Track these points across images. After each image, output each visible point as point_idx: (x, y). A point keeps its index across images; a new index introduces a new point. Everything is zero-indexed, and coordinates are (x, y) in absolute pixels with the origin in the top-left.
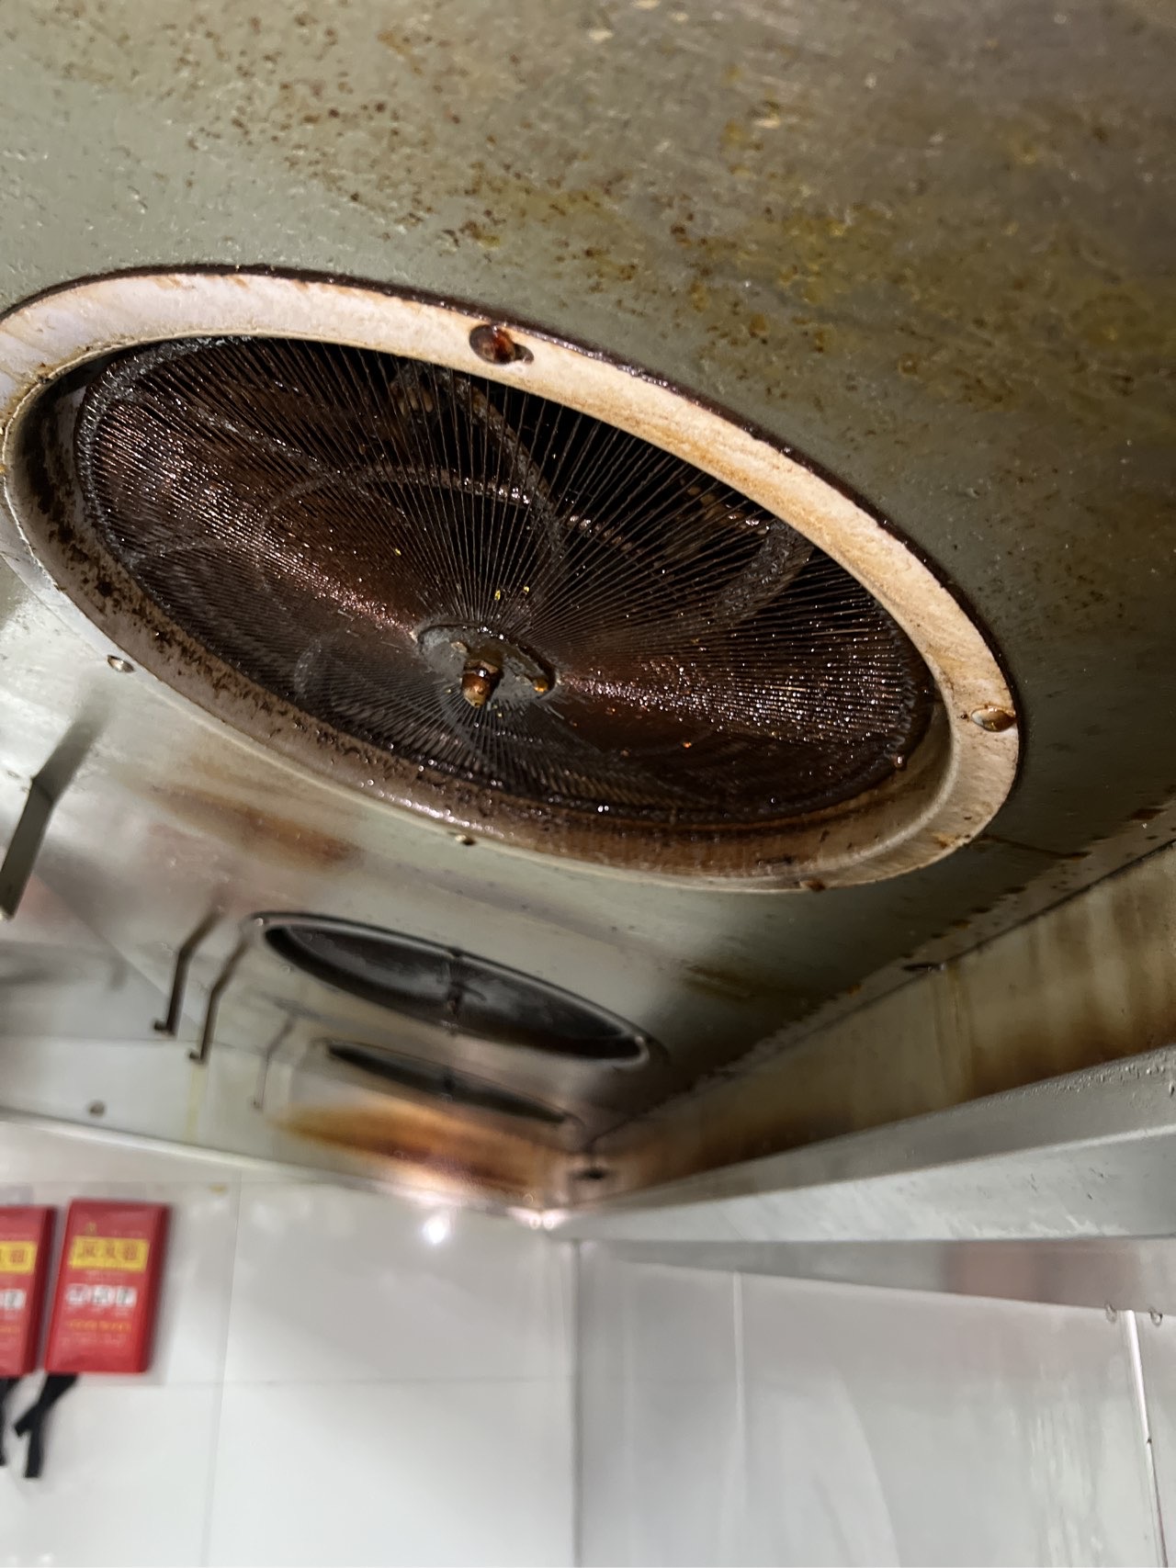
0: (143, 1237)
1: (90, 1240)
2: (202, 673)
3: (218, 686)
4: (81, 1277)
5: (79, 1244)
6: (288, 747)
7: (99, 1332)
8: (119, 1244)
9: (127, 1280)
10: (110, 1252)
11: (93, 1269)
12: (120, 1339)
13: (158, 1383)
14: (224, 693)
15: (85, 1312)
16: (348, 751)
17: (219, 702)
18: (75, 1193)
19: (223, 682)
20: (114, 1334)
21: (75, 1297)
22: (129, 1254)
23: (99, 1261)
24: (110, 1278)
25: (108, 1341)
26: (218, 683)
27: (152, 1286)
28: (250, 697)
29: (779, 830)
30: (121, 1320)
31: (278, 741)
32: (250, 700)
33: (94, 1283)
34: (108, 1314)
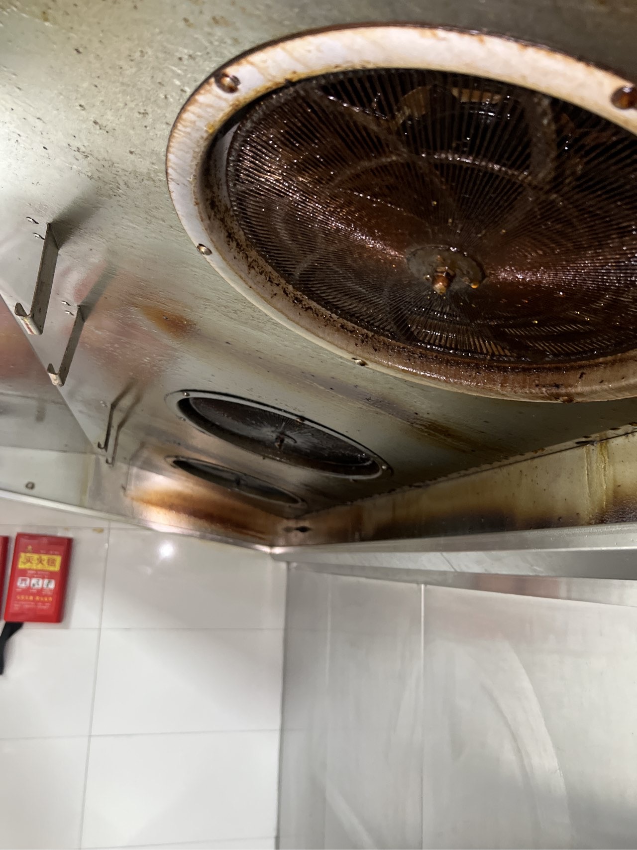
0: (60, 555)
1: (28, 555)
2: (244, 258)
3: (250, 267)
4: (24, 573)
5: (23, 556)
6: (279, 305)
7: (36, 602)
8: (45, 557)
9: (51, 575)
10: (40, 561)
11: (30, 569)
12: (47, 606)
13: (67, 627)
14: (253, 271)
15: (27, 591)
16: (307, 309)
17: (250, 276)
18: (19, 530)
19: (252, 264)
20: (44, 603)
21: (21, 584)
22: (51, 562)
23: (35, 566)
24: (41, 574)
25: (40, 606)
26: (250, 265)
27: (63, 578)
28: (263, 274)
29: (550, 369)
30: (46, 596)
31: (274, 300)
32: (263, 277)
33: (31, 577)
34: (40, 592)
